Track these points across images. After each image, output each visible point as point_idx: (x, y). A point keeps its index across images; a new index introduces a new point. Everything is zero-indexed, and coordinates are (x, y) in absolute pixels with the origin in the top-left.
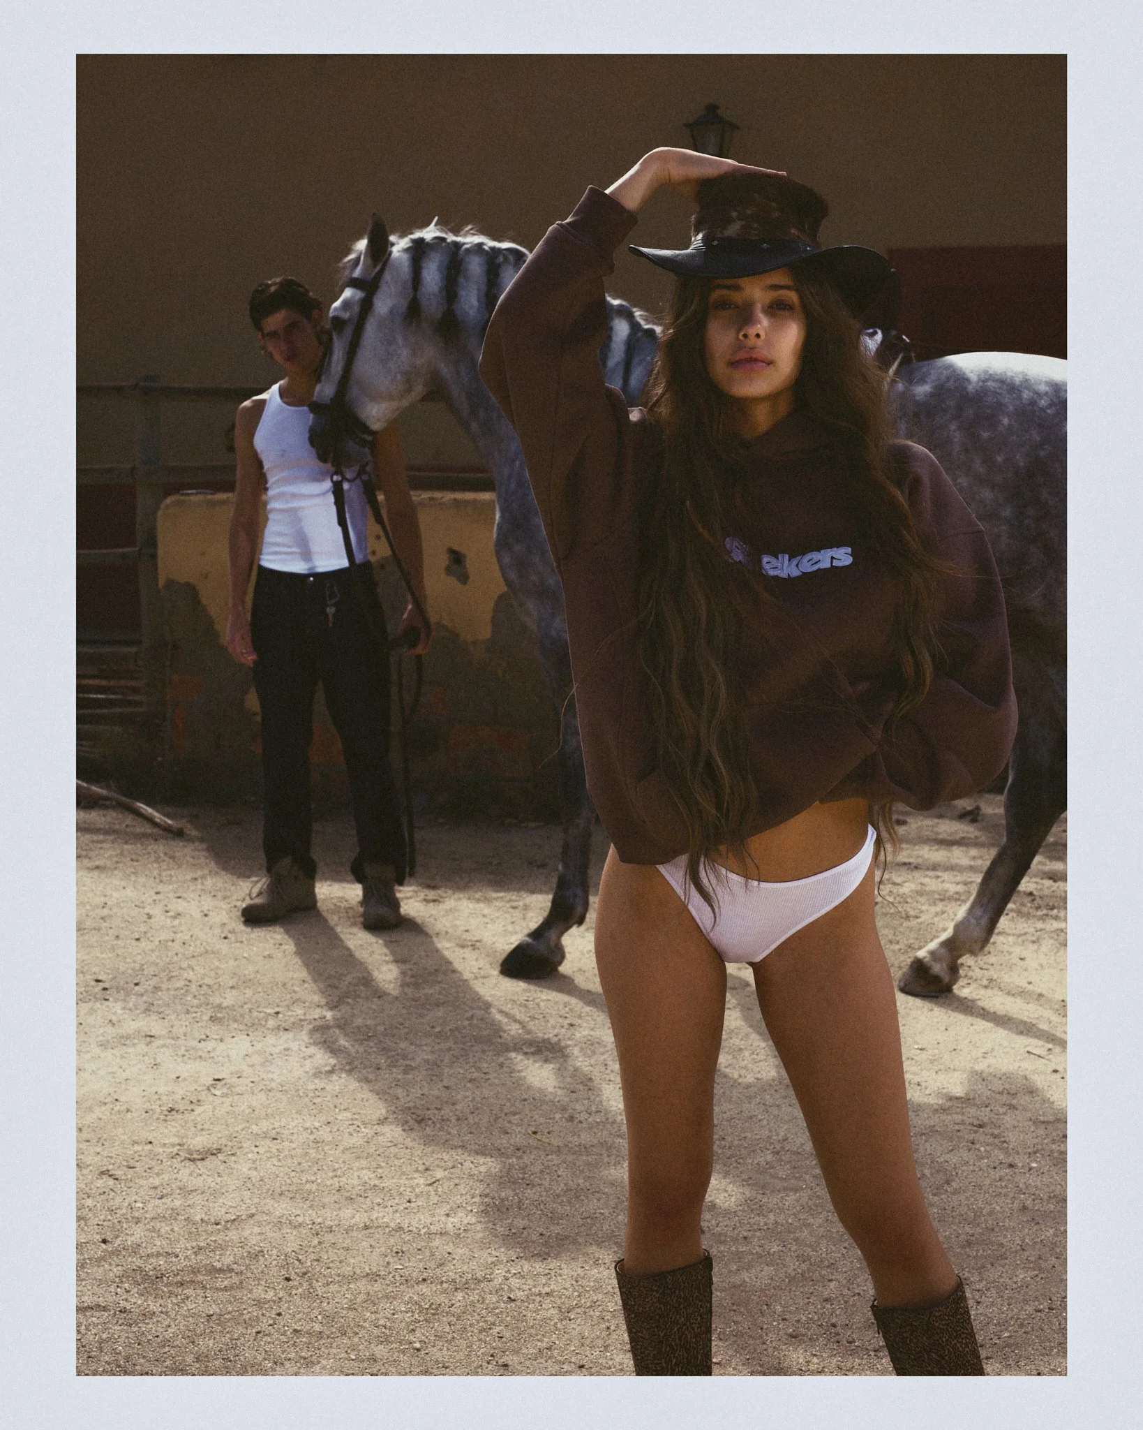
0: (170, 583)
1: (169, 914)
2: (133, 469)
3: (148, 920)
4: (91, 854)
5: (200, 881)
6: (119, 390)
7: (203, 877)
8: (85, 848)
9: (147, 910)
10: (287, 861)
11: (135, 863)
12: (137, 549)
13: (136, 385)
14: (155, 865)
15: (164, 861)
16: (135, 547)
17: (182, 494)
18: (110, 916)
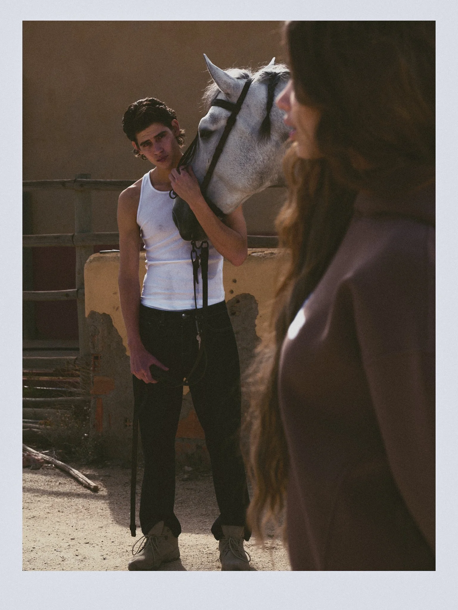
0: (93, 314)
1: (78, 558)
2: (73, 236)
3: (62, 563)
4: (32, 506)
5: (104, 529)
6: (63, 184)
7: (107, 525)
8: (28, 501)
9: (62, 554)
10: (161, 524)
11: (61, 514)
12: (76, 289)
13: (75, 181)
14: (75, 516)
15: (81, 512)
16: (75, 288)
17: (101, 253)
18: (35, 558)
